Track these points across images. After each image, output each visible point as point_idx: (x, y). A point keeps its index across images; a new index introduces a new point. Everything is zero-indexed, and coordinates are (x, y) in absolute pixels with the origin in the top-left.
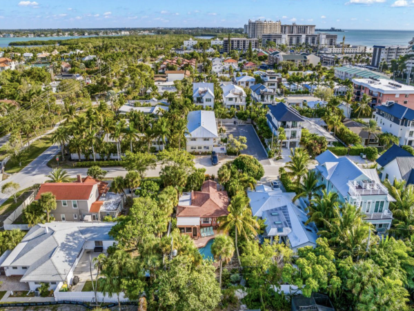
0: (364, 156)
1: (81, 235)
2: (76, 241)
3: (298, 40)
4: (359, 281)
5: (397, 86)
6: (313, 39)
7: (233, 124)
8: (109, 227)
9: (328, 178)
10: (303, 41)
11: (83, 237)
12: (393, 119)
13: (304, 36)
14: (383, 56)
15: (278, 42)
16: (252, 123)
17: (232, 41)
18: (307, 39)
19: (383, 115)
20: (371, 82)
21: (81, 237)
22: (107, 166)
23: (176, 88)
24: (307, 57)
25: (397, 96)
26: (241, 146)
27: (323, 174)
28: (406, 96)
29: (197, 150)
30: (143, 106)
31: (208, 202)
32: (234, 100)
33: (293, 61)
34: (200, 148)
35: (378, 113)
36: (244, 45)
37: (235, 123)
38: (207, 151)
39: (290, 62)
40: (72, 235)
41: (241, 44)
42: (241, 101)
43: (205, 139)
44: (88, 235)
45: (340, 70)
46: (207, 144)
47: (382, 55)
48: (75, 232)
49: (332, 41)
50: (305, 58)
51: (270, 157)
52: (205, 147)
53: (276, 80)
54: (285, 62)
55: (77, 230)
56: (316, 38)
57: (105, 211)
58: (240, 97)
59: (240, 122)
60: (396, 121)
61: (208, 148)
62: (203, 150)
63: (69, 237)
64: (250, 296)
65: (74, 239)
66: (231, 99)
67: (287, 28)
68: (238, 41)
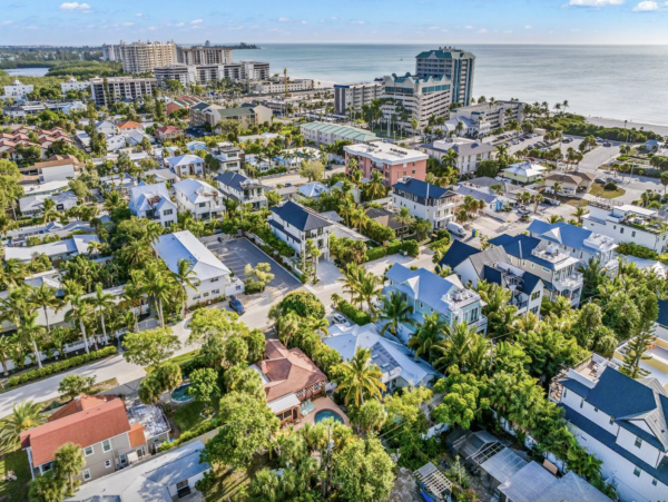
0: (406, 253)
1: (155, 484)
2: (158, 495)
3: (214, 76)
4: (503, 394)
5: (402, 152)
6: (236, 71)
7: (217, 242)
8: (189, 455)
9: (416, 297)
10: (221, 76)
11: (160, 485)
12: (416, 198)
13: (221, 68)
14: (349, 98)
15: (183, 80)
16: (244, 235)
17: (111, 85)
18: (226, 73)
19: (402, 195)
20: (370, 150)
21: (158, 487)
22: (71, 367)
23: (76, 194)
24: (254, 109)
25: (405, 166)
26: (268, 278)
27: (409, 295)
28: (414, 164)
29: (203, 299)
30: (45, 243)
31: (292, 370)
32: (207, 205)
33: (235, 118)
34: (206, 295)
35: (396, 193)
36: (133, 91)
37: (219, 240)
38: (217, 296)
39: (232, 121)
40: (145, 489)
41: (127, 89)
42: (217, 203)
43: (212, 280)
44: (166, 479)
45: (309, 128)
46: (215, 286)
47: (347, 97)
48: (145, 484)
49: (262, 73)
50: (252, 111)
51: (304, 283)
52: (213, 291)
53: (237, 158)
54: (225, 121)
55: (144, 479)
56: (240, 70)
57: (152, 436)
58: (214, 199)
59: (227, 238)
60: (421, 201)
61: (218, 292)
62: (212, 297)
63: (144, 494)
64: (404, 456)
65: (153, 493)
66: (202, 205)
67: (190, 54)
68: (122, 84)
